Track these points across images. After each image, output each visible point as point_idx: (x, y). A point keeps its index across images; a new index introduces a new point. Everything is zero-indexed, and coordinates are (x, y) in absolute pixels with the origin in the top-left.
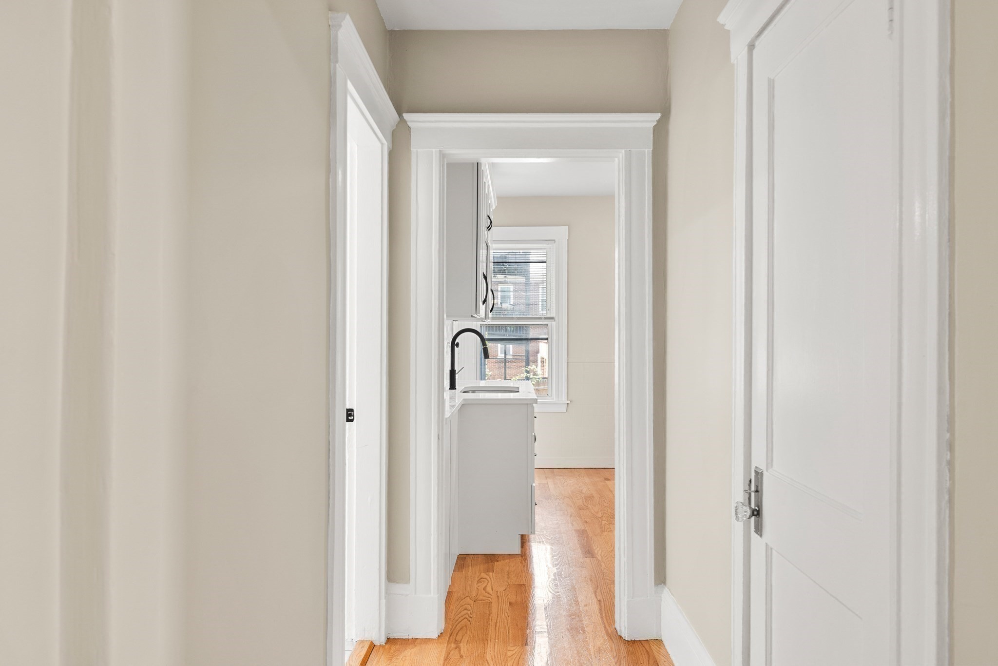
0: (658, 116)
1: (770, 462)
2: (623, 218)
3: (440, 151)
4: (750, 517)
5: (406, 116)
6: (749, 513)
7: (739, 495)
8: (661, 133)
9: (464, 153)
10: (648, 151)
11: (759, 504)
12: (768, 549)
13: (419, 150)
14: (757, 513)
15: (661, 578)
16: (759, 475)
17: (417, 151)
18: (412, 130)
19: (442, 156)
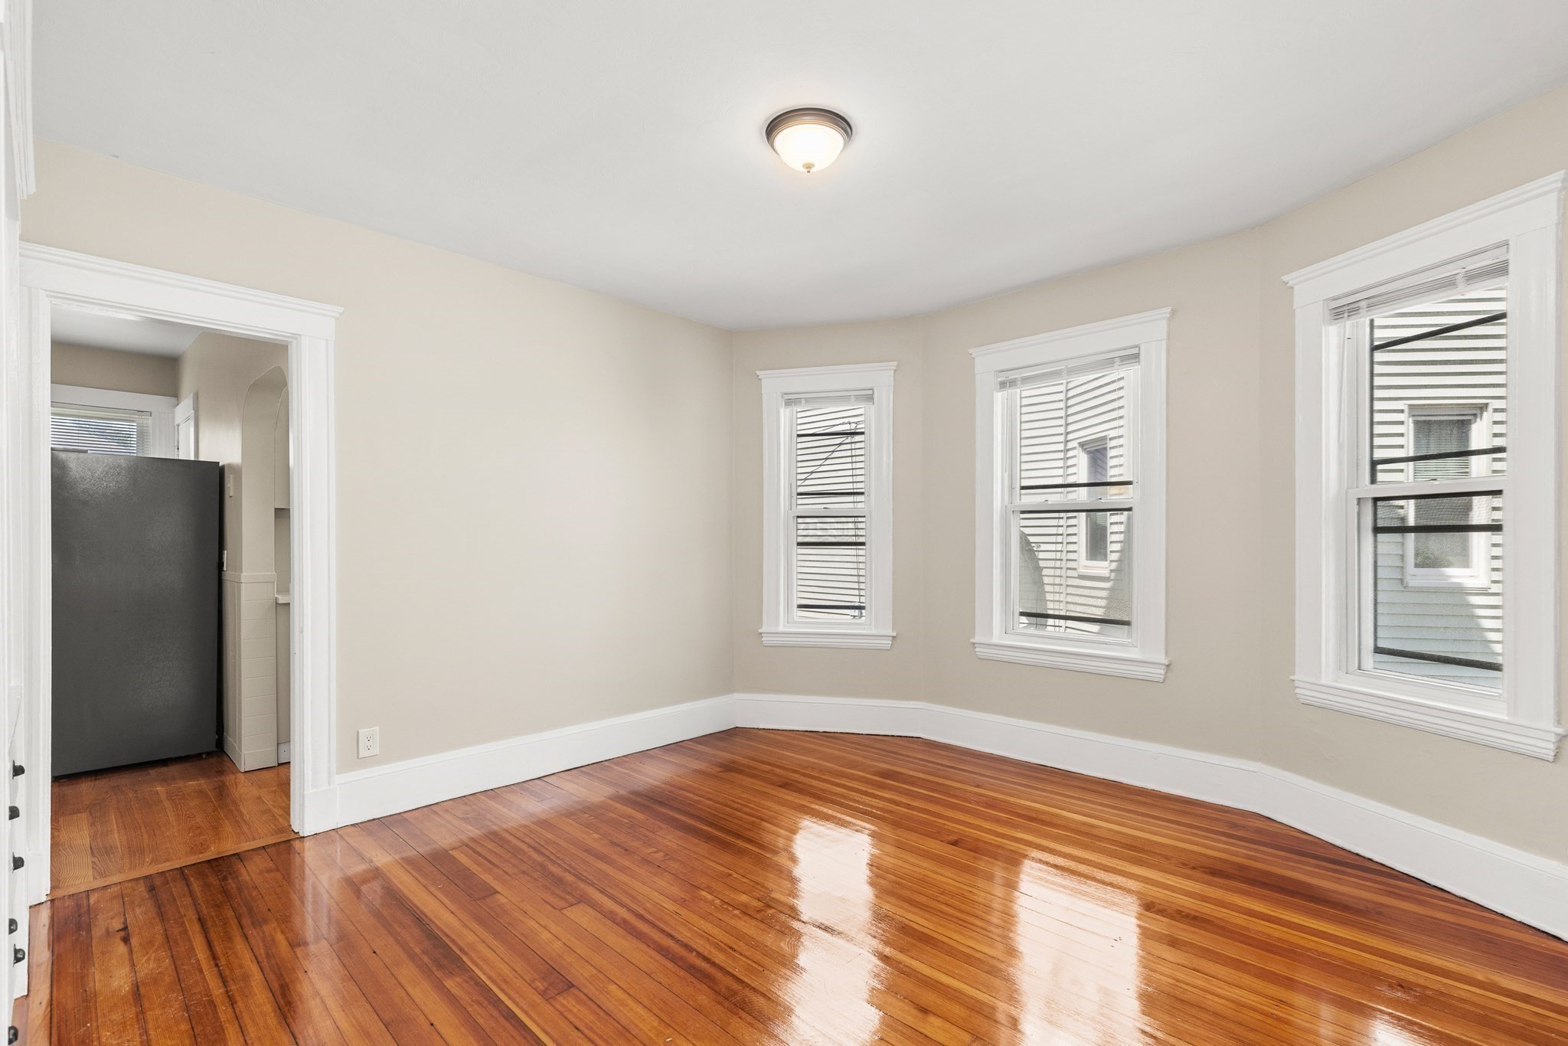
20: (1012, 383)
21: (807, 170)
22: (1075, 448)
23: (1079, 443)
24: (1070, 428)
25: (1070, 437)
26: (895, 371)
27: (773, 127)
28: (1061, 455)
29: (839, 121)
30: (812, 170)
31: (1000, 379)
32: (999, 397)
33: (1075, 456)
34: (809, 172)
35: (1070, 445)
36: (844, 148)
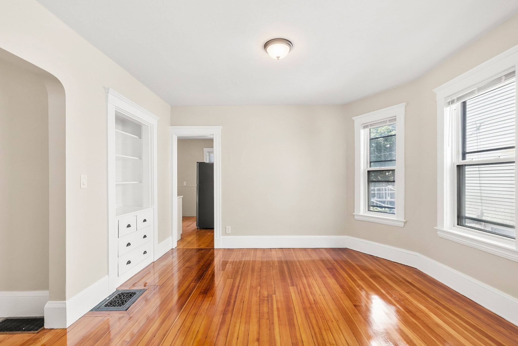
21: (277, 59)
27: (266, 45)
29: (288, 42)
30: (279, 59)
31: (448, 101)
34: (278, 59)
36: (290, 50)
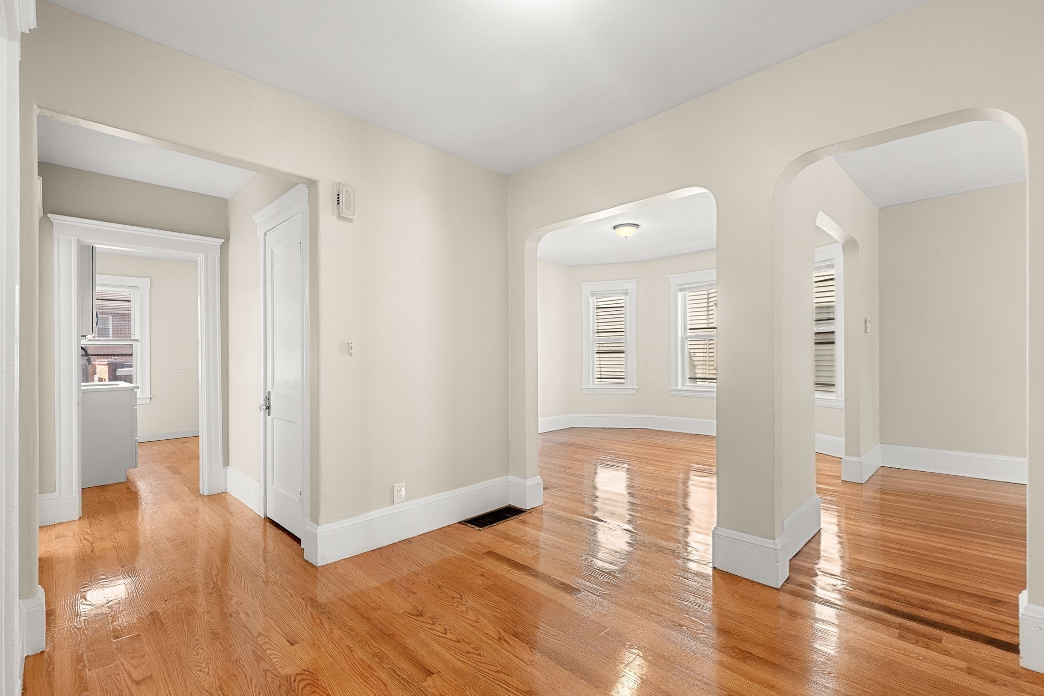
0: (223, 240)
1: (273, 388)
2: (203, 288)
3: (77, 239)
4: (266, 409)
5: (49, 215)
6: (265, 407)
7: (262, 402)
8: (224, 248)
9: (89, 241)
10: (218, 256)
11: (269, 404)
12: (273, 421)
13: (60, 236)
14: (268, 408)
15: (226, 463)
16: (269, 393)
17: (59, 237)
18: (54, 224)
19: (79, 241)
20: (684, 289)
22: (712, 306)
23: (714, 303)
24: (710, 296)
25: (710, 300)
26: (637, 283)
28: (706, 309)
31: (680, 287)
32: (680, 294)
33: (712, 310)
35: (710, 304)
